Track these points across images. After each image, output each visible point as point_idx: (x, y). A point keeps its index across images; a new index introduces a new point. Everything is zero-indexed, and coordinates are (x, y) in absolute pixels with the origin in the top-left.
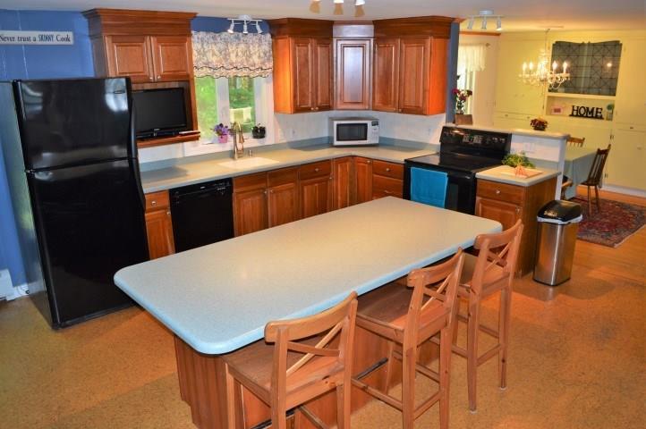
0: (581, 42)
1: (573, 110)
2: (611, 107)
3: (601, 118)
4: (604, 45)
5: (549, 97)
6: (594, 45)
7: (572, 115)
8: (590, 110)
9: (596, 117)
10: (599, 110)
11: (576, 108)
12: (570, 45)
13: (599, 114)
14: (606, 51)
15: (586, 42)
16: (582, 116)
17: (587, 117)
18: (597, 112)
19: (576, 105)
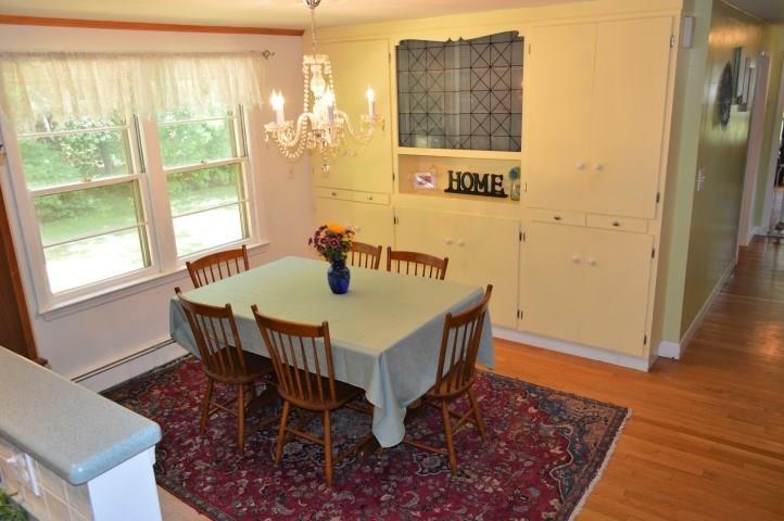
0: (445, 40)
1: (451, 179)
2: (515, 174)
3: (502, 195)
4: (490, 41)
5: (400, 156)
6: (470, 43)
7: (450, 190)
8: (481, 178)
9: (494, 194)
10: (498, 180)
11: (455, 177)
12: (426, 46)
13: (498, 188)
14: (495, 54)
15: (455, 39)
16: (467, 191)
17: (476, 193)
18: (494, 184)
19: (456, 170)
